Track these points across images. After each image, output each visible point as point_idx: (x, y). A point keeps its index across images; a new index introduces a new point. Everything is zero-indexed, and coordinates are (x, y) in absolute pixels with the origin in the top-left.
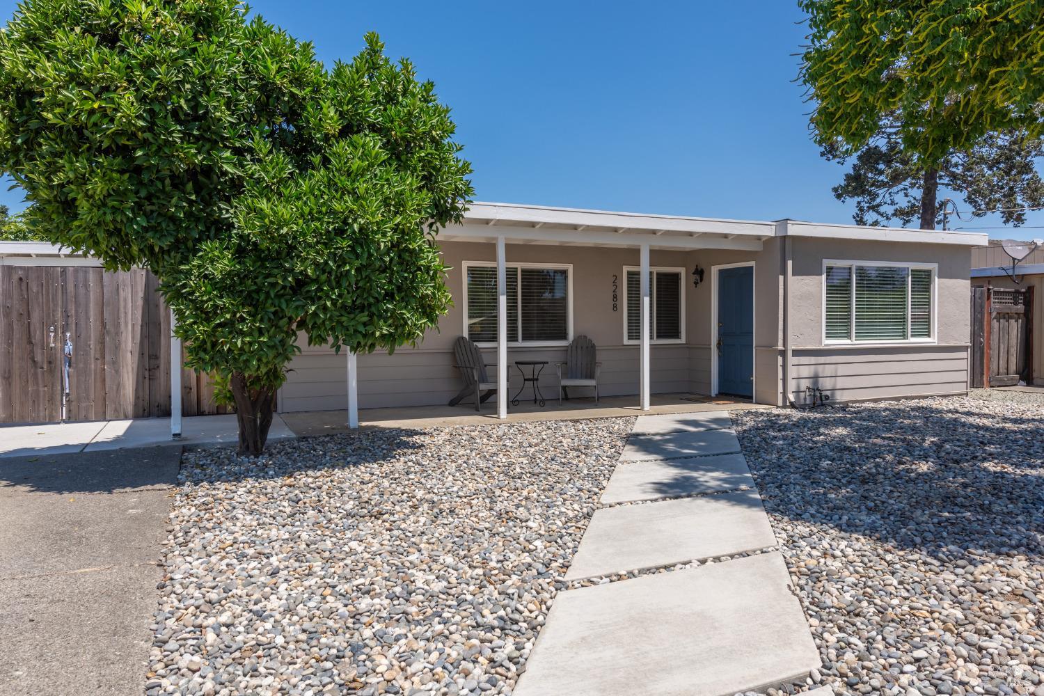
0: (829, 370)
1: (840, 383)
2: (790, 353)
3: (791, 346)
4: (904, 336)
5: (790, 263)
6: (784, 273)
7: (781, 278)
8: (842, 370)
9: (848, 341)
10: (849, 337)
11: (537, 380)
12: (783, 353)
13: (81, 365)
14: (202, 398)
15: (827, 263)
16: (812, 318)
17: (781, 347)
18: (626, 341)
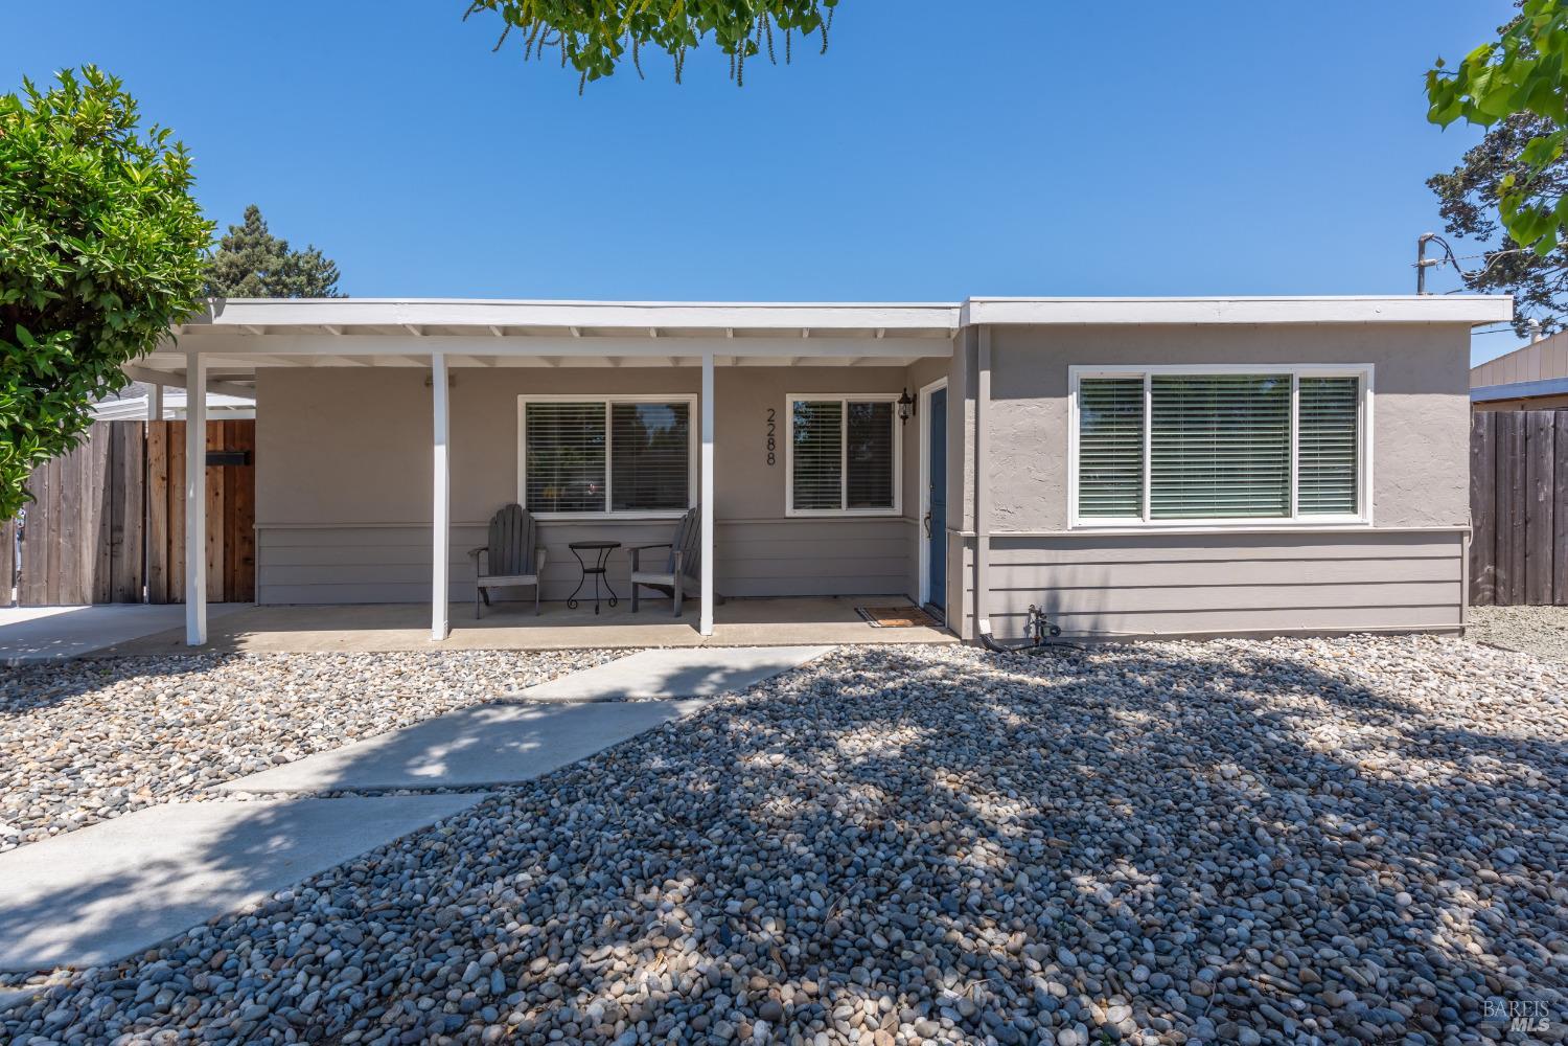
0: (1086, 576)
1: (1115, 600)
2: (984, 543)
3: (988, 530)
4: (1286, 510)
5: (985, 377)
6: (974, 394)
7: (969, 404)
8: (1118, 575)
9: (1134, 521)
10: (1139, 513)
11: (603, 571)
12: (973, 542)
13: (34, 538)
14: (173, 581)
15: (1078, 373)
16: (1042, 476)
17: (968, 531)
18: (790, 512)
